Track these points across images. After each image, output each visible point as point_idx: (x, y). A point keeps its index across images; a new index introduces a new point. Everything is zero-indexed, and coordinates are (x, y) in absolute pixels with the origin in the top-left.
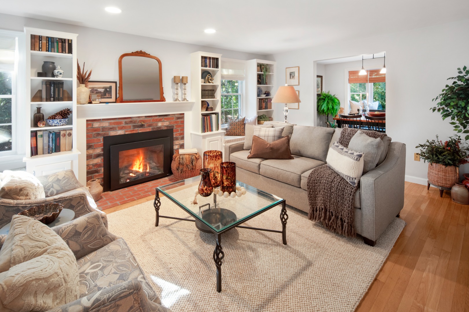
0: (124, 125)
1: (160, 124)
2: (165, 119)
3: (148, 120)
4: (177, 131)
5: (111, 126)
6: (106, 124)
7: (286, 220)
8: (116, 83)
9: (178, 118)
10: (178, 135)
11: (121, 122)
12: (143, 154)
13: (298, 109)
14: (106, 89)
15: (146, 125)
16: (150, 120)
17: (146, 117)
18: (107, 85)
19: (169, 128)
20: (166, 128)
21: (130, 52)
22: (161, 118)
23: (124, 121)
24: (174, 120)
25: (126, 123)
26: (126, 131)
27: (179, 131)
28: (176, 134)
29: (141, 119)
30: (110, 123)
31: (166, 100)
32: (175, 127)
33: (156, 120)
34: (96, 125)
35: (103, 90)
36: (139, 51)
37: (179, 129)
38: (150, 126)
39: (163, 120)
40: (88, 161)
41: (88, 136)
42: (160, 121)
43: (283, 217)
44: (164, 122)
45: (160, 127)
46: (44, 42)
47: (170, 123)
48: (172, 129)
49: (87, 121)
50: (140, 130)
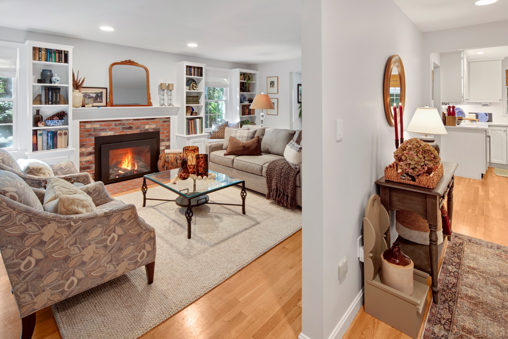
0: (113, 127)
1: (147, 127)
2: (152, 122)
3: (136, 123)
4: (164, 133)
5: (102, 128)
6: (97, 126)
7: (245, 196)
8: (106, 89)
9: (165, 122)
10: (164, 137)
11: (111, 124)
12: (131, 154)
13: (277, 115)
14: (97, 94)
15: (134, 127)
16: (138, 123)
17: (134, 120)
18: (99, 91)
19: (155, 131)
20: (152, 131)
21: (120, 61)
22: (148, 121)
23: (113, 123)
24: (161, 123)
25: (116, 125)
26: (116, 133)
27: (165, 134)
28: (163, 136)
29: (130, 122)
30: (101, 125)
31: (153, 105)
32: (161, 130)
33: (144, 123)
34: (88, 126)
35: (95, 95)
36: (128, 60)
37: (165, 131)
38: (138, 128)
39: (150, 123)
40: (81, 158)
41: (81, 136)
42: (147, 124)
43: (243, 195)
44: (151, 125)
45: (147, 130)
46: (43, 52)
47: (157, 126)
48: (159, 132)
49: (80, 122)
50: (129, 132)
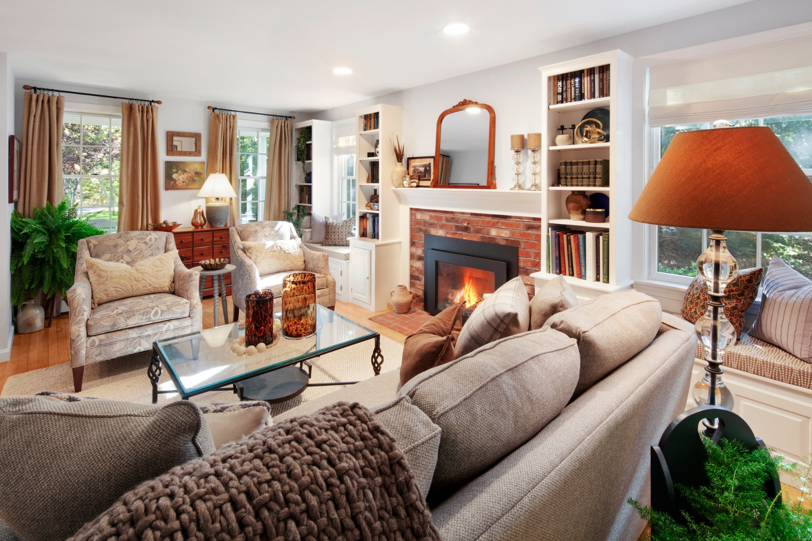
0: (444, 222)
1: (494, 232)
2: (503, 224)
3: (474, 220)
4: (527, 255)
5: (431, 221)
6: (426, 217)
9: (529, 227)
10: (529, 264)
11: (441, 217)
12: (473, 283)
14: (425, 166)
15: (472, 229)
16: (478, 221)
17: (472, 214)
18: (426, 162)
19: (510, 244)
20: (503, 243)
21: (451, 107)
22: (496, 220)
23: (444, 216)
24: (521, 229)
25: (447, 220)
26: (447, 233)
27: (530, 257)
28: (525, 262)
29: (466, 217)
30: (431, 217)
31: (497, 186)
32: (522, 246)
33: (488, 223)
34: (419, 216)
35: (424, 168)
36: (462, 100)
37: (532, 251)
38: (478, 231)
39: (499, 225)
40: (412, 261)
41: (412, 230)
42: (494, 225)
44: (500, 231)
45: (493, 239)
47: (513, 234)
48: (517, 249)
49: (411, 209)
50: (466, 236)
